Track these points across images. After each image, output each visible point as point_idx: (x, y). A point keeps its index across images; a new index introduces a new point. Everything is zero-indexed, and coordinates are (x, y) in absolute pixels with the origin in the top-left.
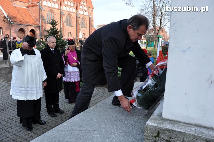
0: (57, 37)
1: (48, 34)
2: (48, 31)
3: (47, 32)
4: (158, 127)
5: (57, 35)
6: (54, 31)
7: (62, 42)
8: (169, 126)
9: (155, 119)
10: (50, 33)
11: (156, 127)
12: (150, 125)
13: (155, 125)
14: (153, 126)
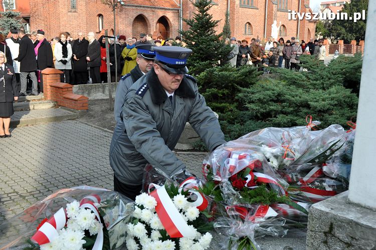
0: (209, 35)
1: (189, 30)
2: (190, 23)
3: (188, 24)
4: (330, 215)
5: (208, 31)
6: (202, 23)
7: (219, 48)
8: (352, 216)
9: (334, 202)
10: (195, 26)
11: (327, 213)
12: (317, 209)
13: (328, 210)
14: (323, 211)
